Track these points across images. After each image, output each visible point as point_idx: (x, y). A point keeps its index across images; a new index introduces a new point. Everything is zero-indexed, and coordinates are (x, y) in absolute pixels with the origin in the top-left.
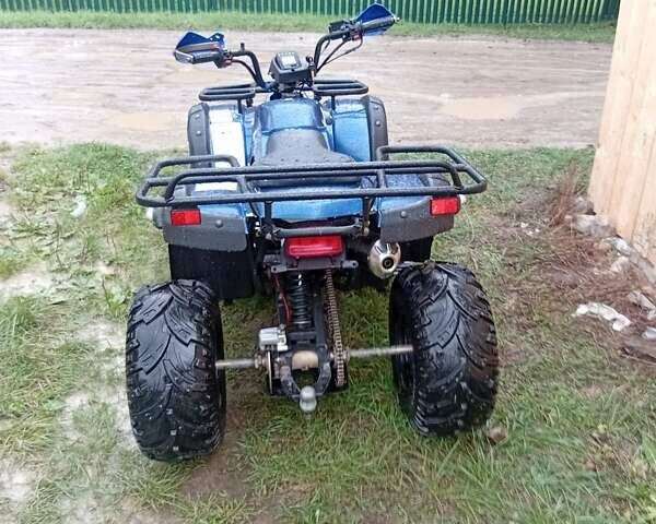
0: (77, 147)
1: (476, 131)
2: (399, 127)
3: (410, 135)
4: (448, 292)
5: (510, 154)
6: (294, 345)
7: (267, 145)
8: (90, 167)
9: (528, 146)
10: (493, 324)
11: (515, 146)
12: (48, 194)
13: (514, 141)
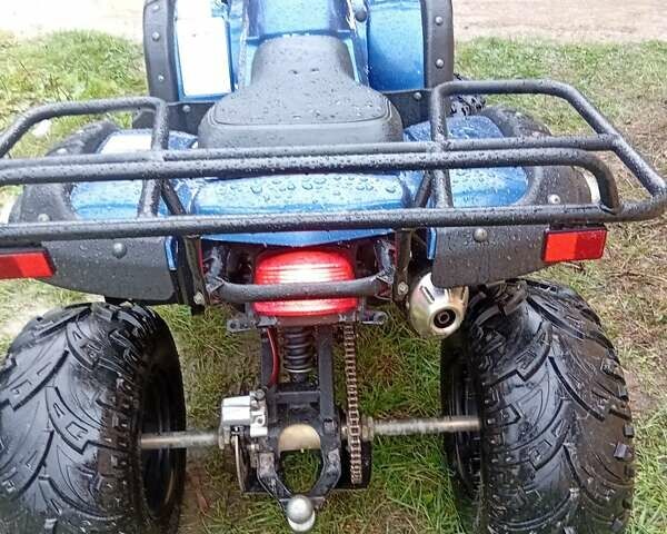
0: (56, 37)
1: (566, 15)
2: (467, 8)
3: (481, 19)
4: (552, 359)
5: (615, 50)
6: (280, 415)
7: (253, 63)
8: (68, 64)
9: (636, 38)
10: (624, 383)
11: (620, 38)
12: (12, 102)
13: (618, 29)
